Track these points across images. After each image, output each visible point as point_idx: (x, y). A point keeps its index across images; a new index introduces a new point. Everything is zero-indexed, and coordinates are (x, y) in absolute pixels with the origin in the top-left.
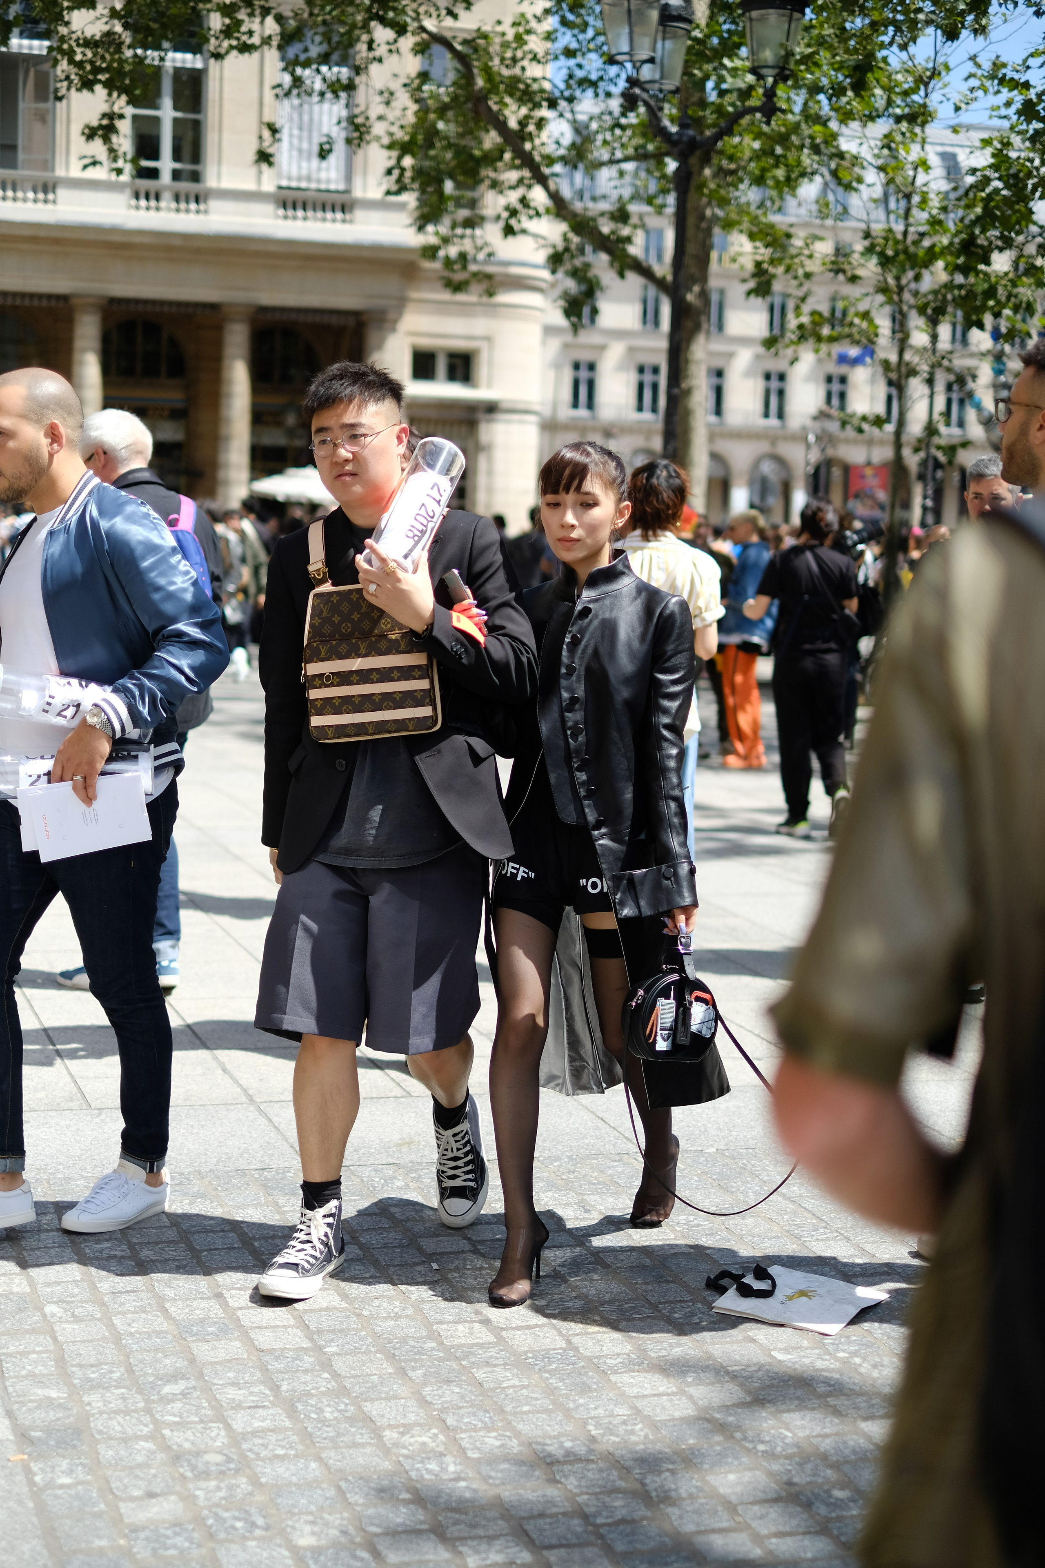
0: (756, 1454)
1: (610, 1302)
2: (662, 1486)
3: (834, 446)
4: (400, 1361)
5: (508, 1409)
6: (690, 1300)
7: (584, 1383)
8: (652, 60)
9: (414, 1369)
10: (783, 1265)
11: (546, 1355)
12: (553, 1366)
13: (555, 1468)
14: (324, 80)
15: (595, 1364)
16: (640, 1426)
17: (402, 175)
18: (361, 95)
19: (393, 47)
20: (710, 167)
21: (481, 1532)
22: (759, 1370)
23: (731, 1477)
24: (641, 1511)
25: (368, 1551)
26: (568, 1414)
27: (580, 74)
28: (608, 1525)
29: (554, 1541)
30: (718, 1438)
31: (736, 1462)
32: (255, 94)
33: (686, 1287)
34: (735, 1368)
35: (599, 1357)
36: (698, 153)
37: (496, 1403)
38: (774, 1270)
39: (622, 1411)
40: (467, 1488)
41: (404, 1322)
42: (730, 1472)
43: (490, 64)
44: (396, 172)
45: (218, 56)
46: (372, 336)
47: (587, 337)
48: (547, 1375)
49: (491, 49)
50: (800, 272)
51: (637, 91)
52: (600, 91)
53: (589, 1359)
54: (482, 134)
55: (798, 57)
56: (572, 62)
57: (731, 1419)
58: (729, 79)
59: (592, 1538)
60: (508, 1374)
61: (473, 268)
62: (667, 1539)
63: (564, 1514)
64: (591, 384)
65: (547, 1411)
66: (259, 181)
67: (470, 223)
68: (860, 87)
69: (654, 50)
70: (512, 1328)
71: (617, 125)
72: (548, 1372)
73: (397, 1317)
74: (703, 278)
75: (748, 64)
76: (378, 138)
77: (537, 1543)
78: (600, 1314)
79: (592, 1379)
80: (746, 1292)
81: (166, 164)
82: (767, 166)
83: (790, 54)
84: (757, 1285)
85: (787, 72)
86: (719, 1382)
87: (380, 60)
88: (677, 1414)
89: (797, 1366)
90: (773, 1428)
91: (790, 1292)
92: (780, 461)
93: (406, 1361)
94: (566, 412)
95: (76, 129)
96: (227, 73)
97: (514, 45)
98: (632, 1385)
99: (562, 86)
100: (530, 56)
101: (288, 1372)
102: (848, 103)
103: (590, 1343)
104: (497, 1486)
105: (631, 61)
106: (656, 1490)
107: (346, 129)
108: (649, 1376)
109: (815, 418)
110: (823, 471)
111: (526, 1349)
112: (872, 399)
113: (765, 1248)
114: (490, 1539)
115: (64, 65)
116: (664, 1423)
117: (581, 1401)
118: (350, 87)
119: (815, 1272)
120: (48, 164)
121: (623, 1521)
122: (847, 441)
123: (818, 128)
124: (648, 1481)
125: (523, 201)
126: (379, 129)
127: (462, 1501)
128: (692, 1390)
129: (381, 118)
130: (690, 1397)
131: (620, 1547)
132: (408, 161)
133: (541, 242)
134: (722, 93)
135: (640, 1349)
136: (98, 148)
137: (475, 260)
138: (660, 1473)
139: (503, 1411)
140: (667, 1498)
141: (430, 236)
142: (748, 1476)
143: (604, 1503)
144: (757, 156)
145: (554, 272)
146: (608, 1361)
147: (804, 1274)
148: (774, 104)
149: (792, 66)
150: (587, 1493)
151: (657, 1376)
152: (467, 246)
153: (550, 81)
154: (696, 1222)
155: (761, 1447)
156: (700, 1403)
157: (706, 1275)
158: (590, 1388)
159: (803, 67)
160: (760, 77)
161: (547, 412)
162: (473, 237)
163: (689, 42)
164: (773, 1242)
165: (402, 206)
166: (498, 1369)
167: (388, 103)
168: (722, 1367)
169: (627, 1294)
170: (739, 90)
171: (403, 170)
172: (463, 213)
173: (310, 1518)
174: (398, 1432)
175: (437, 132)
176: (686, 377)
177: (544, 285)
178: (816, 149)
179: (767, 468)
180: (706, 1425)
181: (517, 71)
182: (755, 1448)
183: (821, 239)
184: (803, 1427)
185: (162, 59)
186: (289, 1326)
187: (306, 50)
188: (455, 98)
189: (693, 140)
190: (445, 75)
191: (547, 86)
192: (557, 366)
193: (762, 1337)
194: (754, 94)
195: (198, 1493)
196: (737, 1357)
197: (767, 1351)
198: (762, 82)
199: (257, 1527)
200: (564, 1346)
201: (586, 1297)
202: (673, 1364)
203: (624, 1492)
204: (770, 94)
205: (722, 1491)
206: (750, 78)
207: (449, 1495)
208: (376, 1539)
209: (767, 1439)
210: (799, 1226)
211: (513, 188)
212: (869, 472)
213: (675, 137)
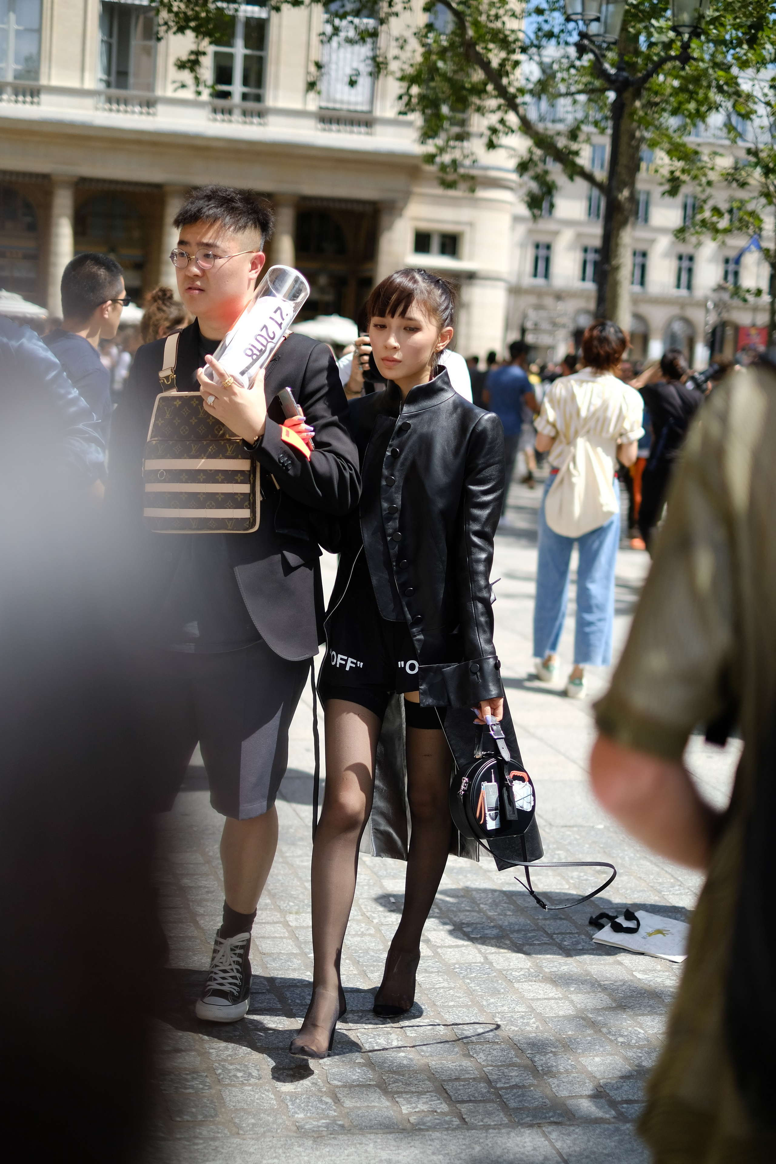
0: (617, 1044)
1: (518, 931)
2: (546, 1063)
3: (728, 311)
4: (363, 966)
5: (438, 1003)
6: (577, 933)
7: (495, 988)
8: (598, 19)
9: (372, 972)
10: (647, 911)
11: (469, 967)
12: (473, 975)
13: (470, 1047)
14: (356, 28)
15: (503, 975)
16: (534, 1020)
17: (410, 100)
18: (382, 40)
19: (406, 5)
20: (640, 100)
21: (413, 1089)
22: (624, 985)
23: (597, 1059)
24: (530, 1080)
25: (331, 1098)
26: (482, 1009)
27: (546, 27)
28: (506, 1088)
29: (465, 1098)
30: (589, 1032)
31: (601, 1049)
32: (304, 38)
33: (574, 923)
34: (606, 982)
35: (507, 970)
36: (631, 89)
37: (430, 999)
38: (639, 914)
39: (521, 1009)
40: (404, 1057)
41: (367, 939)
42: (597, 1056)
43: (479, 19)
44: (405, 99)
45: (278, 9)
46: (385, 220)
47: (545, 225)
48: (468, 981)
49: (481, 8)
50: (704, 180)
51: (586, 42)
52: (561, 41)
53: (500, 971)
54: (471, 71)
55: (708, 19)
56: (541, 19)
57: (600, 1018)
58: (656, 35)
59: (493, 1097)
60: (440, 979)
61: (462, 171)
62: (547, 1100)
63: (474, 1079)
64: (547, 260)
65: (467, 1006)
66: (305, 102)
67: (461, 137)
68: (753, 42)
69: (600, 11)
70: (445, 947)
71: (573, 66)
72: (470, 979)
73: (363, 935)
74: (631, 184)
75: (670, 23)
76: (393, 73)
77: (453, 1098)
78: (510, 939)
79: (501, 985)
80: (618, 928)
81: (237, 88)
82: (683, 100)
83: (702, 17)
84: (626, 924)
85: (699, 30)
86: (594, 992)
87: (397, 15)
88: (561, 1013)
89: (651, 983)
90: (630, 1026)
91: (650, 930)
92: (687, 322)
93: (367, 966)
94: (528, 281)
95: (172, 60)
96: (285, 22)
97: (498, 5)
98: (529, 991)
99: (532, 36)
100: (510, 13)
101: (281, 970)
102: (745, 54)
103: (501, 959)
104: (427, 1057)
105: (582, 20)
106: (542, 1066)
107: (369, 65)
108: (543, 985)
109: (715, 290)
110: (719, 330)
111: (454, 961)
112: (758, 276)
113: (635, 898)
114: (420, 1094)
115: (164, 14)
116: (551, 1019)
117: (492, 1000)
118: (374, 34)
119: (670, 917)
120: (150, 87)
121: (516, 1086)
122: (738, 308)
123: (721, 73)
124: (536, 1059)
125: (502, 121)
126: (394, 66)
127: (400, 1066)
128: (573, 997)
129: (396, 58)
130: (572, 1002)
131: (512, 1104)
132: (415, 90)
133: (512, 152)
134: (651, 45)
135: (537, 966)
136: (186, 76)
137: (462, 166)
138: (546, 1054)
139: (435, 1004)
140: (549, 1072)
141: (430, 148)
142: (609, 1059)
143: (503, 1073)
144: (676, 92)
145: (521, 175)
146: (513, 973)
147: (662, 918)
148: (688, 54)
149: (703, 25)
150: (491, 1066)
151: (548, 985)
152: (457, 154)
153: (524, 32)
154: (585, 877)
155: (620, 1039)
156: (579, 1006)
157: (589, 916)
158: (499, 991)
159: (712, 27)
160: (679, 34)
161: (513, 279)
162: (462, 148)
163: (627, 7)
164: (641, 894)
165: (410, 124)
166: (433, 975)
167: (402, 48)
168: (596, 981)
169: (531, 926)
170: (663, 43)
171: (410, 97)
172: (456, 130)
173: (291, 1072)
174: (358, 1016)
175: (437, 69)
176: (616, 256)
177: (513, 185)
178: (720, 89)
179: (678, 327)
180: (582, 1022)
181: (498, 25)
182: (616, 1039)
183: (721, 155)
184: (652, 1027)
185: (236, 10)
186: (285, 938)
187: (343, 6)
188: (452, 44)
189: (626, 80)
190: (445, 27)
191: (521, 36)
192: (522, 245)
193: (628, 962)
194: (674, 46)
195: (211, 1051)
196: (608, 975)
197: (631, 972)
198: (680, 38)
199: (252, 1077)
200: (482, 961)
201: (501, 927)
202: (560, 978)
203: (519, 1066)
204: (686, 46)
205: (590, 1069)
206: (671, 34)
207: (392, 1062)
208: (337, 1090)
209: (626, 1034)
210: (660, 884)
211: (493, 112)
212: (753, 332)
213: (614, 78)
